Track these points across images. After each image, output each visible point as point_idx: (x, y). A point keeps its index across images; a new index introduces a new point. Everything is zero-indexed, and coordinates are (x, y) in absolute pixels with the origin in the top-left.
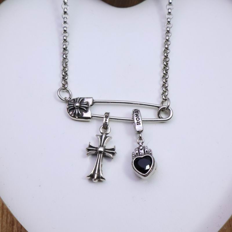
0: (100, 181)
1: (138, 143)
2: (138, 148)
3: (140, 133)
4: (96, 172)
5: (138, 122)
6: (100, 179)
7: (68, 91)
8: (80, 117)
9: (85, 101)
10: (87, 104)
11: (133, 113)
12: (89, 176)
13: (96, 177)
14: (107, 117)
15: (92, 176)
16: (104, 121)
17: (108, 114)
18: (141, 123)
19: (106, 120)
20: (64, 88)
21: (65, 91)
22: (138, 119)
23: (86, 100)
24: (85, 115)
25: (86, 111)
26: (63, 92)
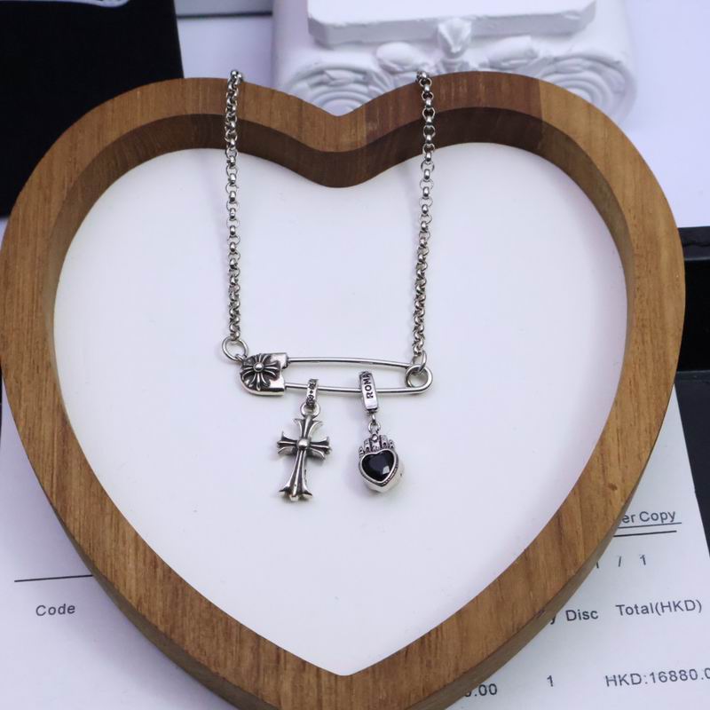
0: (302, 499)
1: (370, 432)
2: (370, 439)
3: (373, 413)
4: (296, 483)
5: (368, 394)
6: (303, 495)
7: (241, 344)
8: (265, 388)
9: (272, 360)
10: (277, 364)
11: (360, 378)
12: (282, 491)
13: (294, 492)
14: (312, 386)
15: (288, 491)
16: (308, 394)
17: (315, 381)
18: (374, 394)
19: (311, 392)
20: (234, 338)
21: (235, 342)
22: (368, 388)
23: (274, 358)
24: (274, 384)
25: (275, 378)
26: (232, 344)
